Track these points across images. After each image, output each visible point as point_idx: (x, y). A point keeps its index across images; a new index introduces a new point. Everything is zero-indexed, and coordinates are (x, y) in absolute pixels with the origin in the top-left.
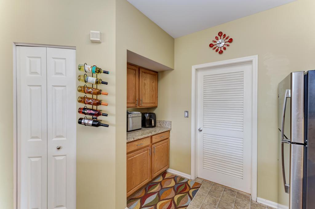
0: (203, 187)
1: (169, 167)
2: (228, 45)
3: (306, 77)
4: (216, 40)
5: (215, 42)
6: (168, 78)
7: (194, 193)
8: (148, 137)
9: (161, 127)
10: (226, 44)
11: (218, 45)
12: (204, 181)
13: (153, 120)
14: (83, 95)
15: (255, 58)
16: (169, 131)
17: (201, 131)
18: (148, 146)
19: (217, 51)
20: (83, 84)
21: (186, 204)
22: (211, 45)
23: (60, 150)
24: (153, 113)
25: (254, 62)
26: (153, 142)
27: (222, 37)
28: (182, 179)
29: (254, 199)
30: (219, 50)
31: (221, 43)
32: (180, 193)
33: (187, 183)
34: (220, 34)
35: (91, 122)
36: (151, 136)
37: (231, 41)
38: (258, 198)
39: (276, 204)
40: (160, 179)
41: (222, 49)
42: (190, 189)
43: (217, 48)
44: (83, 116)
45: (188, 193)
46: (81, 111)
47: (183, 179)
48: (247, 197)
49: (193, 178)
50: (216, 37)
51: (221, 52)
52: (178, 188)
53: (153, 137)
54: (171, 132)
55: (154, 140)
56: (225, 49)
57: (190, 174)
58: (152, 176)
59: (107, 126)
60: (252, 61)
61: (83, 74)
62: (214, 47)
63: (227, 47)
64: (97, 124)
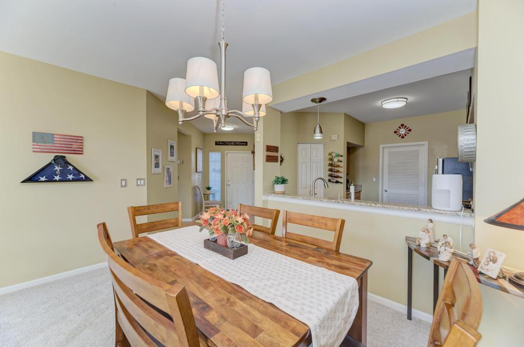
3: (443, 161)
5: (398, 130)
6: (360, 152)
10: (406, 132)
11: (400, 132)
14: (330, 167)
15: (426, 143)
16: (360, 192)
17: (386, 191)
19: (400, 136)
20: (330, 162)
22: (395, 132)
27: (404, 127)
31: (403, 131)
34: (402, 125)
35: (335, 181)
37: (410, 130)
41: (404, 135)
44: (330, 178)
46: (330, 175)
50: (399, 127)
51: (403, 137)
59: (342, 183)
60: (424, 145)
61: (331, 157)
62: (398, 133)
63: (407, 134)
64: (337, 182)
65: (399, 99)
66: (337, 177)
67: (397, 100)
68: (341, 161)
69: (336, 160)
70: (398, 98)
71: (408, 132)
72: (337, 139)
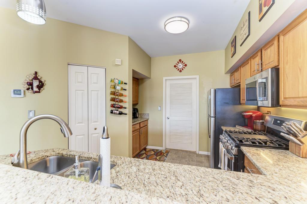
0: (171, 152)
1: (147, 145)
2: (184, 68)
4: (178, 64)
5: (177, 64)
7: (167, 155)
8: (138, 123)
9: (141, 118)
10: (183, 66)
11: (179, 67)
12: (171, 149)
13: (137, 113)
14: (113, 96)
15: (197, 77)
16: (147, 120)
17: (169, 118)
18: (138, 129)
19: (178, 70)
20: (113, 90)
21: (165, 159)
22: (175, 66)
23: (96, 130)
24: (136, 108)
25: (197, 78)
26: (141, 127)
27: (181, 62)
28: (157, 150)
29: (197, 153)
30: (180, 70)
31: (181, 66)
32: (159, 156)
33: (161, 151)
34: (180, 60)
35: (118, 112)
36: (140, 123)
37: (186, 65)
38: (199, 152)
39: (207, 152)
40: (144, 152)
41: (181, 70)
42: (164, 153)
43: (178, 68)
44: (113, 109)
45: (164, 155)
46: (113, 106)
47: (159, 150)
48: (194, 153)
49: (164, 149)
50: (178, 62)
51: (181, 71)
52: (157, 154)
53: (141, 123)
54: (149, 120)
55: (142, 126)
56: (183, 69)
57: (162, 147)
58: (140, 149)
59: (126, 114)
60: (196, 78)
61: (113, 84)
62: (177, 67)
63: (184, 69)
64: (121, 113)
65: (183, 19)
66: (121, 107)
67: (180, 19)
68: (125, 90)
69: (118, 88)
70: (181, 17)
71: (184, 67)
72: (120, 64)
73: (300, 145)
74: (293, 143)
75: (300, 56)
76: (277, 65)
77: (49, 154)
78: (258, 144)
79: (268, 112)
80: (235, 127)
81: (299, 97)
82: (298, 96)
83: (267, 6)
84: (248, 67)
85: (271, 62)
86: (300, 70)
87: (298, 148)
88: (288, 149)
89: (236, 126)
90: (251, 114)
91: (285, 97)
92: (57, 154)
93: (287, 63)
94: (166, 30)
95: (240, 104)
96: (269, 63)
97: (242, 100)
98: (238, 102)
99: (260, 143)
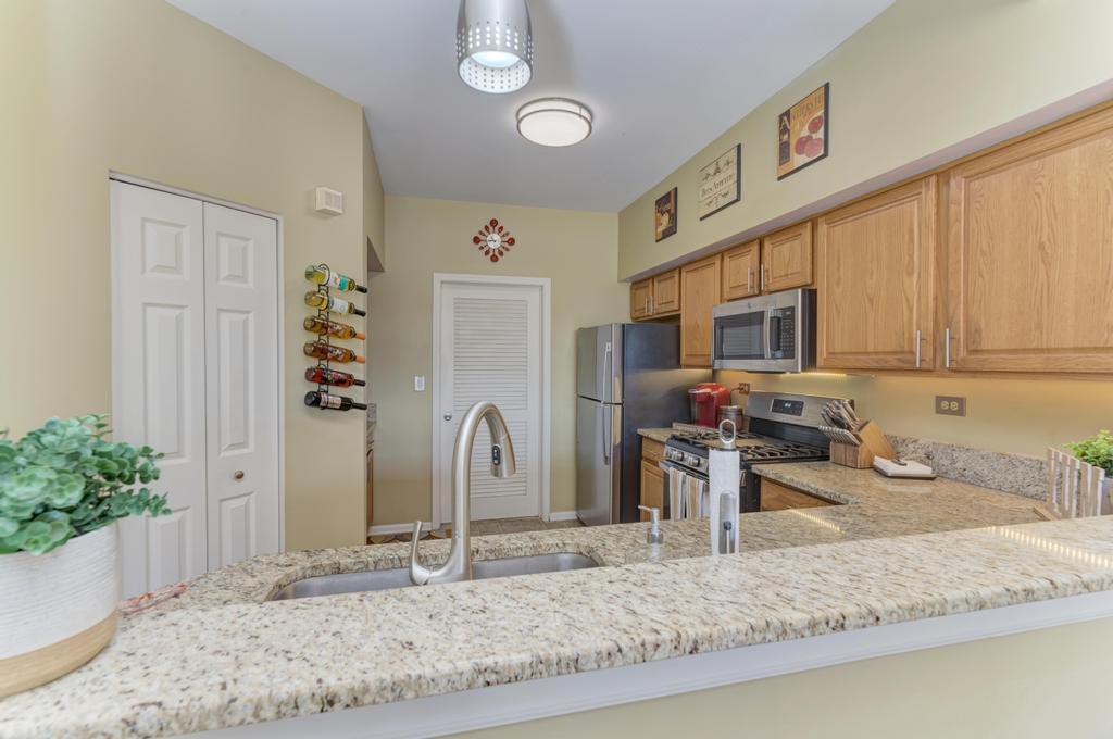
2: (507, 249)
4: (486, 233)
5: (484, 235)
10: (504, 244)
11: (488, 243)
15: (546, 283)
17: (450, 419)
19: (487, 253)
22: (477, 240)
23: (241, 480)
25: (545, 288)
27: (496, 228)
29: (546, 519)
30: (491, 254)
31: (494, 241)
34: (494, 223)
37: (512, 242)
38: (551, 514)
41: (497, 254)
43: (487, 249)
44: (316, 387)
46: (319, 376)
48: (536, 521)
49: (437, 526)
50: (486, 227)
51: (494, 259)
56: (501, 253)
57: (431, 520)
59: (363, 407)
60: (542, 287)
61: (317, 287)
62: (482, 244)
63: (504, 252)
64: (347, 405)
65: (581, 111)
66: (346, 383)
67: (576, 109)
68: (362, 315)
69: (341, 304)
71: (506, 245)
72: (340, 211)
73: (856, 445)
74: (839, 445)
75: (872, 274)
76: (809, 282)
77: (280, 577)
78: (768, 456)
79: (741, 384)
80: (671, 426)
81: (867, 353)
82: (863, 350)
83: (808, 156)
84: (711, 274)
85: (792, 274)
86: (871, 300)
87: (852, 453)
88: (826, 458)
89: (674, 425)
90: (708, 390)
91: (831, 351)
92: (308, 572)
93: (838, 283)
94: (518, 127)
95: (678, 365)
96: (787, 275)
97: (687, 356)
98: (674, 361)
99: (771, 454)
